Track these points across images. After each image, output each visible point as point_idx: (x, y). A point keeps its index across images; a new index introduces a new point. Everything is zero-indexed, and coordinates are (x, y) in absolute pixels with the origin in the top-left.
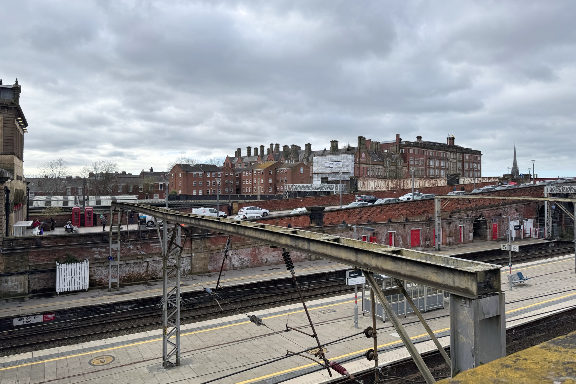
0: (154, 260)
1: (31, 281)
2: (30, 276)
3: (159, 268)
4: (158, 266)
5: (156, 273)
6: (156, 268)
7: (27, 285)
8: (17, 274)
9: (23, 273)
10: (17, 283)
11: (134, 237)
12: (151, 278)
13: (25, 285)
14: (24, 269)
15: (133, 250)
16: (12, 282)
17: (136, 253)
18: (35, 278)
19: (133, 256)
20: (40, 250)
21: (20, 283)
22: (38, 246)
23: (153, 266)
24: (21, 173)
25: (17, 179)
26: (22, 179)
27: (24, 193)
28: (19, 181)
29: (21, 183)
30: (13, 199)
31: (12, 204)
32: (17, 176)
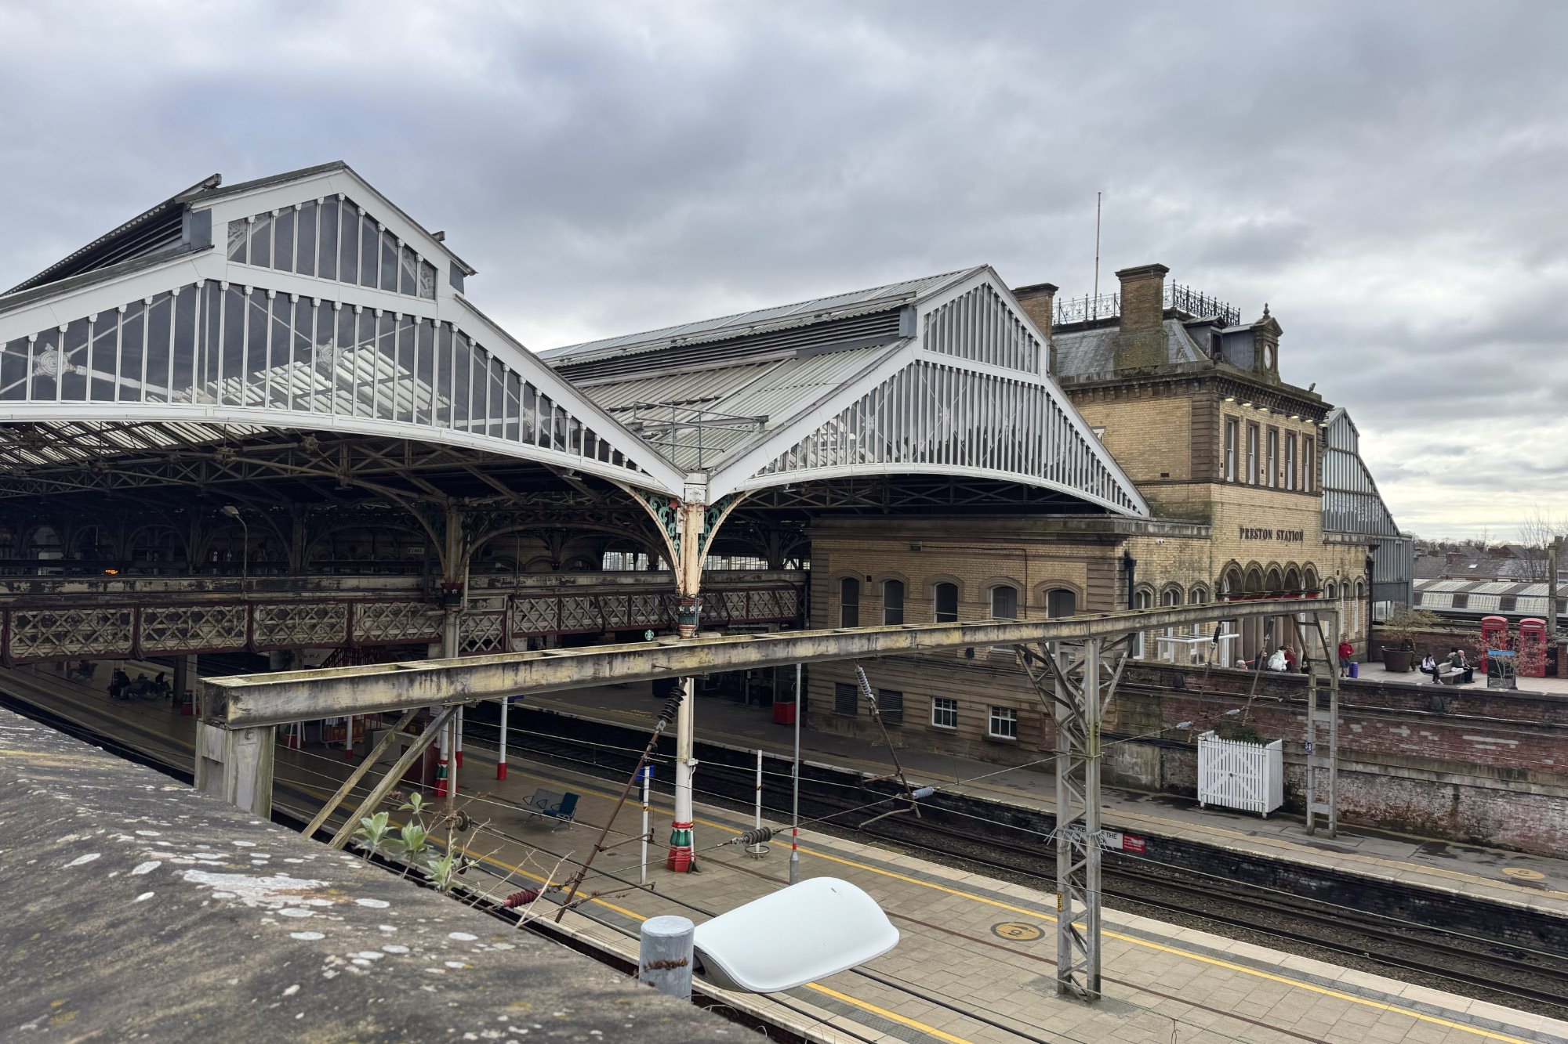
0: (1478, 784)
1: (1167, 765)
2: (1164, 752)
3: (1495, 813)
4: (1493, 809)
5: (1486, 827)
6: (1485, 813)
7: (1157, 769)
8: (1141, 742)
9: (1150, 742)
10: (1139, 760)
11: (1411, 703)
12: (1466, 837)
13: (1153, 769)
14: (1151, 734)
15: (1408, 740)
16: (1131, 756)
17: (1417, 751)
18: (1173, 760)
19: (1408, 758)
20: (1183, 697)
21: (1146, 763)
22: (1178, 687)
23: (1474, 802)
24: (1292, 524)
25: (1247, 537)
26: (1298, 536)
27: (1324, 572)
28: (1274, 543)
29: (1294, 546)
30: (1207, 582)
31: (1202, 592)
32: (1242, 530)
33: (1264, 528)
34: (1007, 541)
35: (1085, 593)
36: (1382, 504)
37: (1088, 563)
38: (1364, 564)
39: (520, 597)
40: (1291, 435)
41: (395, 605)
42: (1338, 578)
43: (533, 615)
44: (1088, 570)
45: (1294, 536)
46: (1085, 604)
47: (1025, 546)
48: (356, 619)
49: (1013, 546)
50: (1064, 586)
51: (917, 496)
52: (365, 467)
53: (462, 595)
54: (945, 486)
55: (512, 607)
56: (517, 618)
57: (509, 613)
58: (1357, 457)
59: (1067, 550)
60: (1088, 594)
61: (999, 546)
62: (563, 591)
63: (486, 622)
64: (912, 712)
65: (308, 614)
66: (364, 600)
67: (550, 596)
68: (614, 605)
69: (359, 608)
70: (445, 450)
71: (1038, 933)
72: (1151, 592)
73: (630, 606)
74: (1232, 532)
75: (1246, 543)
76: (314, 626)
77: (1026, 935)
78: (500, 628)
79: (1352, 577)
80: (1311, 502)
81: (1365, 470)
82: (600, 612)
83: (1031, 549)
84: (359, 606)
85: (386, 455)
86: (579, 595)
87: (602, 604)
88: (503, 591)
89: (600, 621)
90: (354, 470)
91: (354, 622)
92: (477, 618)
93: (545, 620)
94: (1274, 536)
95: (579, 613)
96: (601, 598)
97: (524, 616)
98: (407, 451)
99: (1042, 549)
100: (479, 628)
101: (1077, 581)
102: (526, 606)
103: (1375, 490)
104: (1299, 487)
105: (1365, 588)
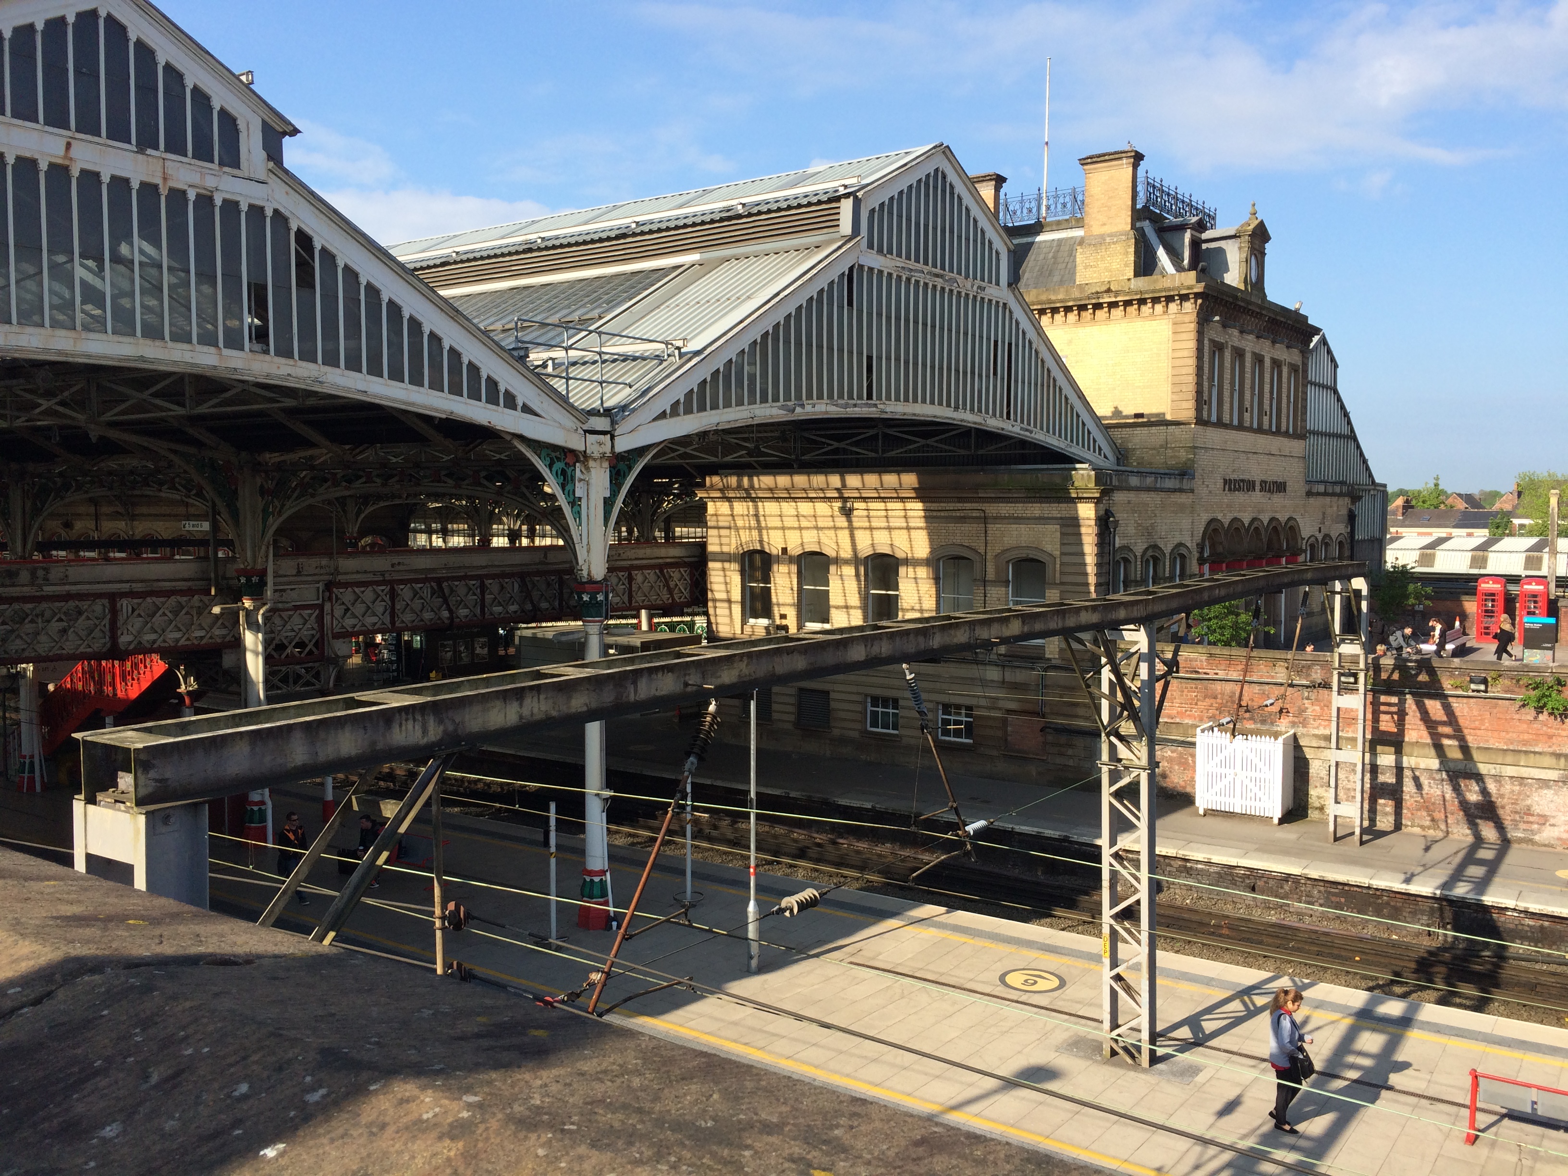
0: (1523, 775)
5: (1529, 823)
24: (1274, 471)
25: (1230, 490)
26: (1280, 487)
27: (1308, 529)
28: (1257, 496)
29: (1277, 499)
30: (1189, 545)
31: (1182, 557)
32: (1225, 481)
33: (1246, 477)
34: (961, 500)
35: (1058, 562)
36: (1358, 447)
37: (1062, 526)
38: (1346, 518)
39: (341, 585)
40: (1276, 364)
41: (173, 600)
42: (1320, 537)
43: (359, 609)
44: (1062, 534)
45: (1278, 487)
46: (1058, 575)
47: (985, 506)
48: (121, 619)
49: (968, 505)
50: (1032, 555)
51: (836, 444)
52: (122, 413)
53: (265, 584)
54: (871, 432)
55: (330, 599)
56: (338, 611)
57: (327, 607)
58: (1336, 392)
59: (1036, 509)
60: (1062, 564)
61: (951, 506)
62: (397, 577)
63: (296, 620)
64: (842, 715)
65: (55, 614)
66: (131, 594)
67: (378, 583)
68: (462, 590)
69: (125, 604)
70: (246, 387)
71: (1056, 982)
72: (1132, 559)
73: (483, 593)
74: (1215, 483)
75: (1228, 498)
76: (64, 631)
77: (1042, 985)
78: (316, 626)
79: (1334, 534)
80: (1296, 447)
81: (1343, 407)
82: (446, 601)
83: (992, 509)
84: (124, 602)
85: (155, 395)
86: (417, 581)
87: (447, 591)
88: (316, 578)
89: (445, 614)
90: (108, 417)
91: (119, 624)
92: (285, 615)
93: (375, 615)
94: (1258, 487)
95: (417, 604)
96: (445, 584)
97: (347, 610)
98: (189, 391)
99: (1005, 509)
100: (288, 627)
101: (1048, 548)
102: (347, 596)
103: (1352, 430)
104: (1283, 428)
105: (1347, 547)
